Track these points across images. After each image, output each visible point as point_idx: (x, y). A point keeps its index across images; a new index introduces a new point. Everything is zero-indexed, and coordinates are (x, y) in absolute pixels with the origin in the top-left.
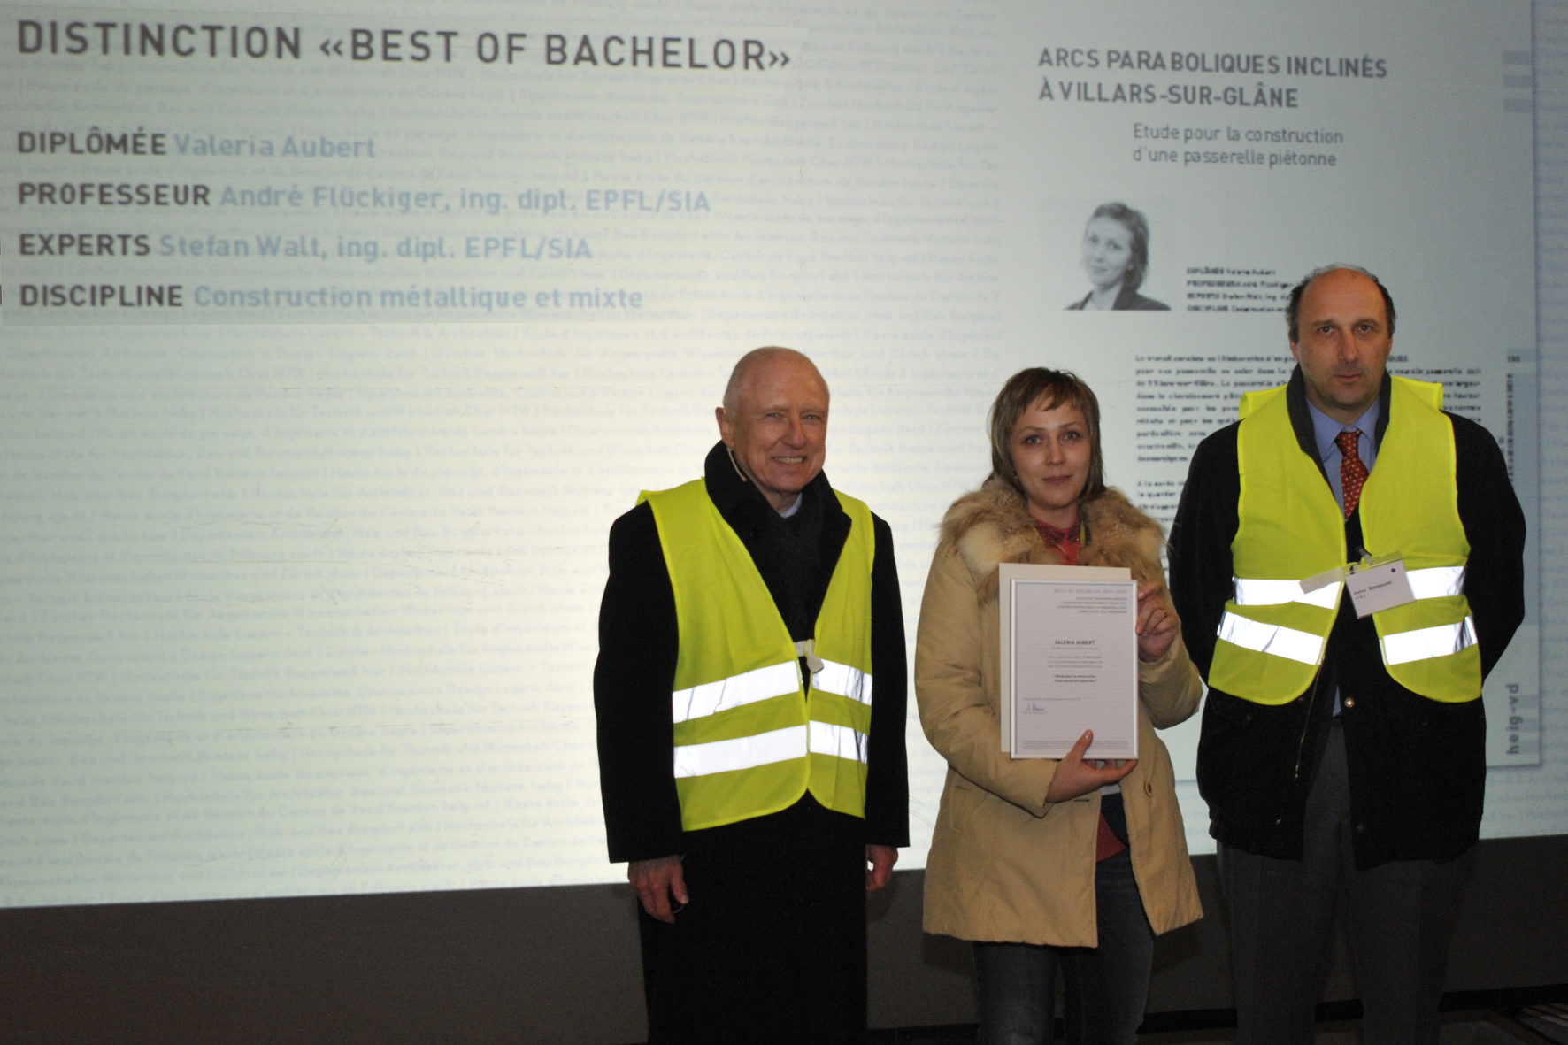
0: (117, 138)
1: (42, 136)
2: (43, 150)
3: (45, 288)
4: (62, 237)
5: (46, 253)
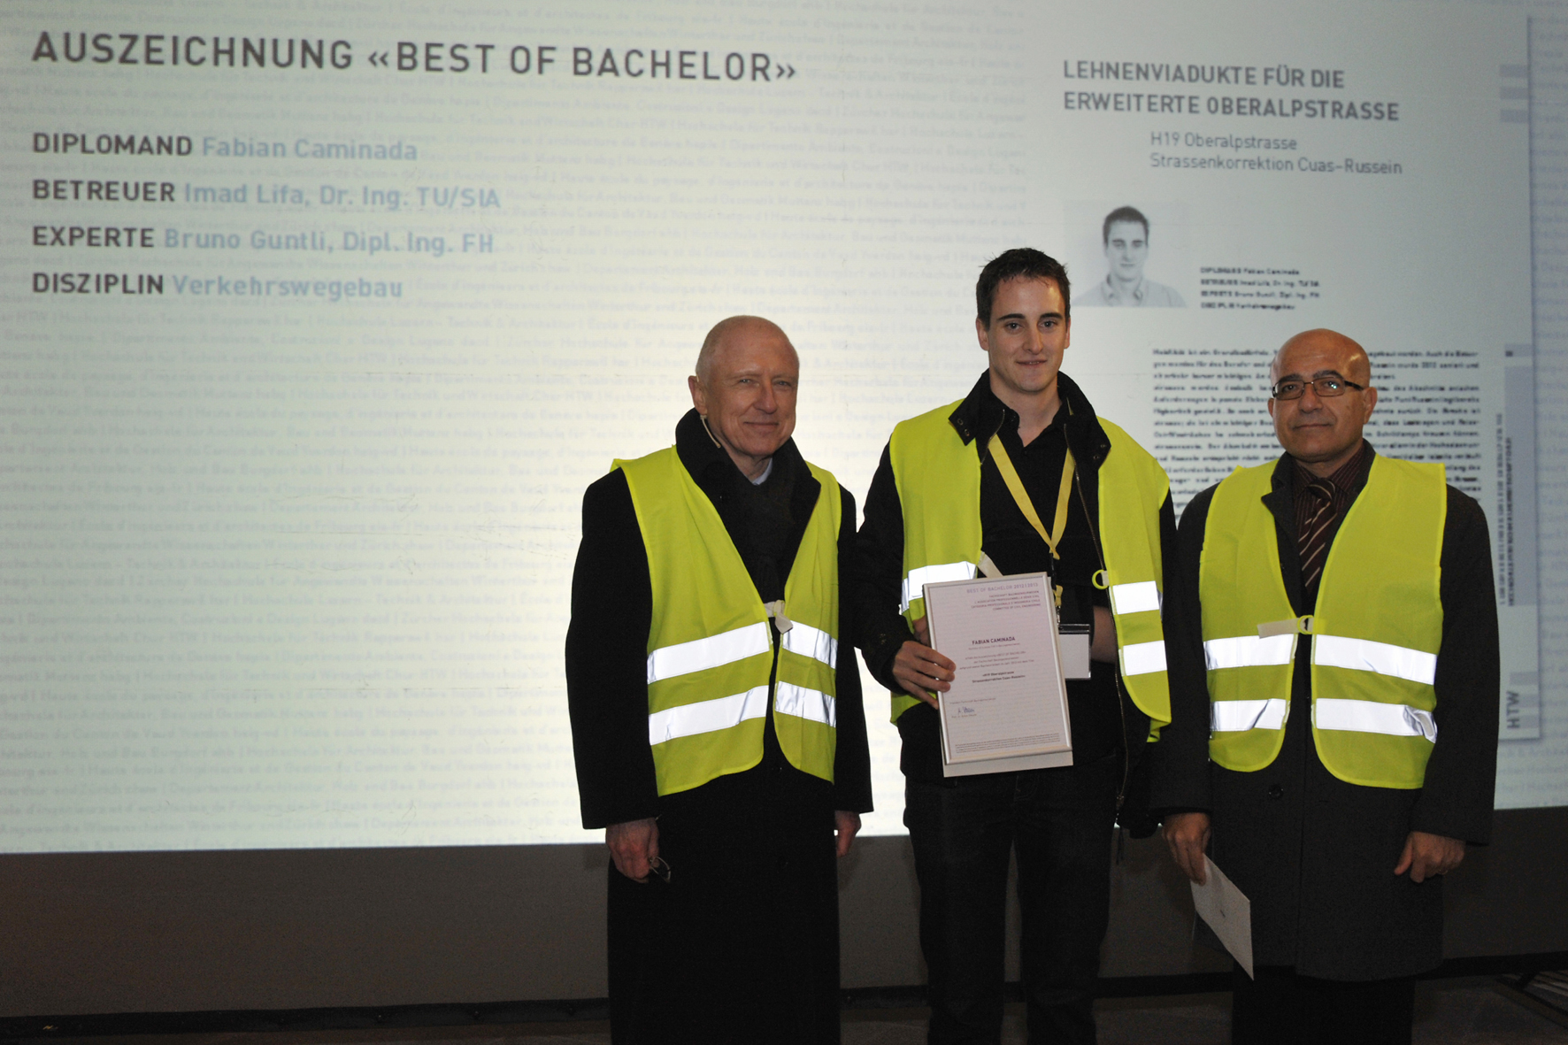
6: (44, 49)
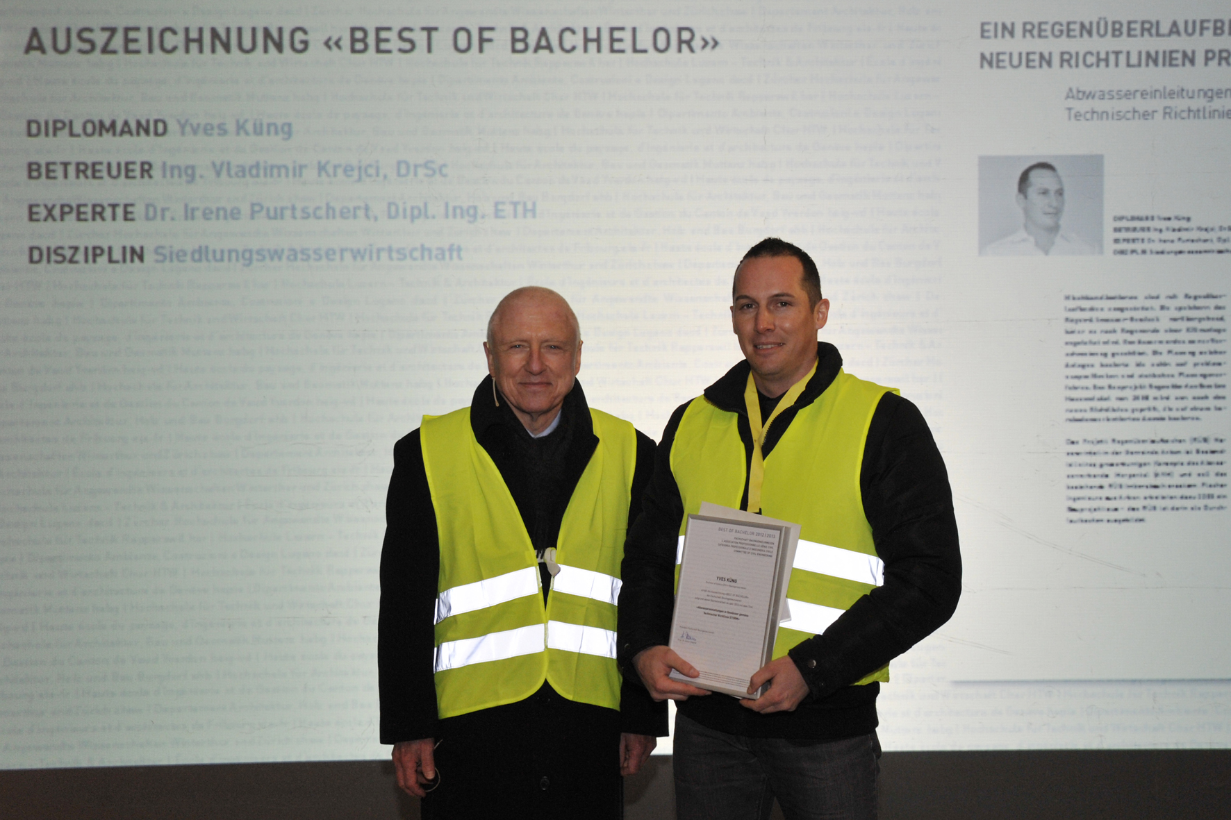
0: (107, 124)
1: (47, 123)
2: (47, 134)
3: (49, 249)
4: (62, 206)
5: (50, 219)
6: (34, 44)
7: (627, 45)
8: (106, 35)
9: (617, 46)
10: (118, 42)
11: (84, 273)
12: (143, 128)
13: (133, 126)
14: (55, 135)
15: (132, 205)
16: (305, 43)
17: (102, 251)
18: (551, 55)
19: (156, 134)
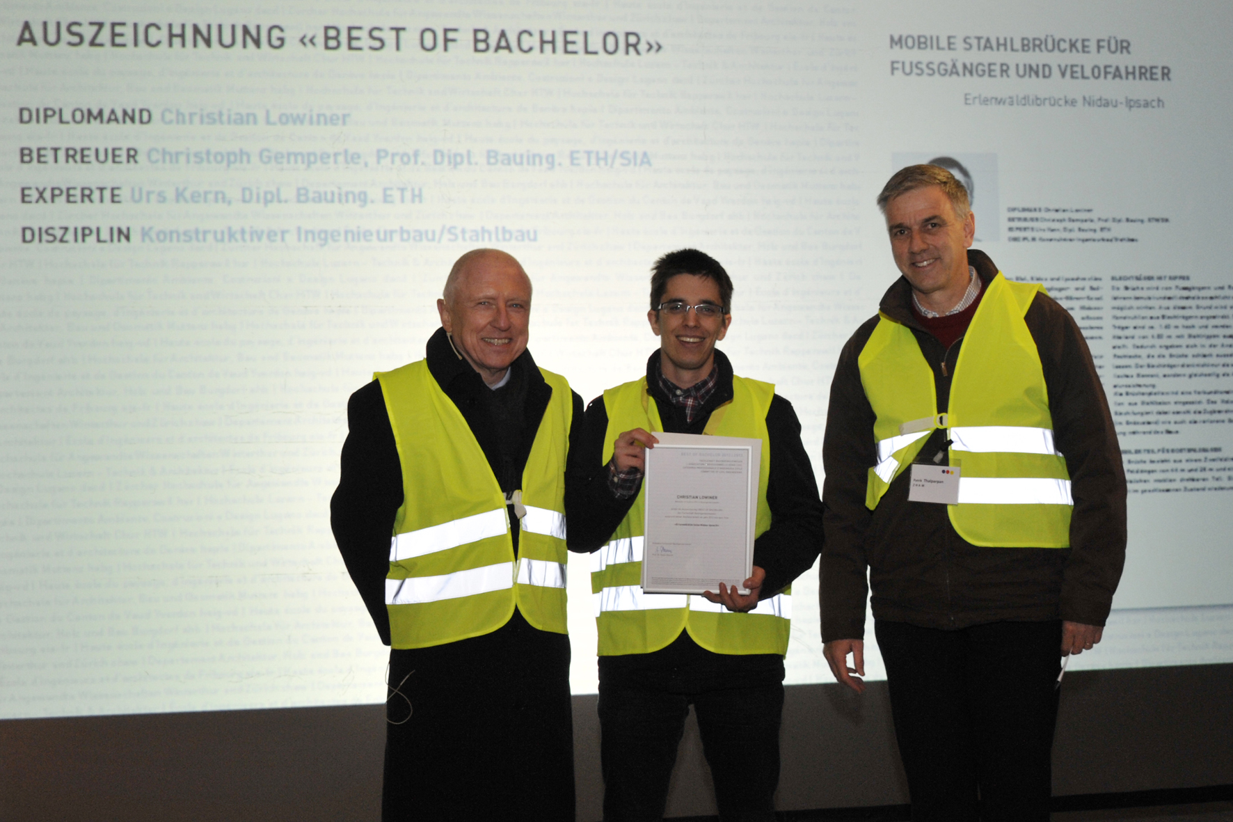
0: (95, 112)
1: (38, 111)
2: (38, 121)
3: (40, 229)
4: (53, 189)
5: (41, 201)
6: (26, 36)
7: (579, 46)
8: (95, 28)
9: (570, 47)
10: (105, 36)
11: (73, 251)
12: (129, 116)
13: (120, 115)
14: (45, 121)
15: (118, 188)
16: (282, 40)
17: (91, 231)
18: (511, 55)
19: (141, 122)
